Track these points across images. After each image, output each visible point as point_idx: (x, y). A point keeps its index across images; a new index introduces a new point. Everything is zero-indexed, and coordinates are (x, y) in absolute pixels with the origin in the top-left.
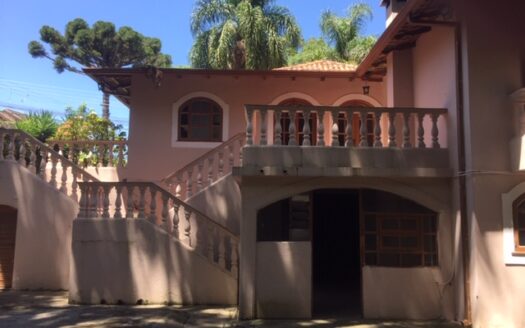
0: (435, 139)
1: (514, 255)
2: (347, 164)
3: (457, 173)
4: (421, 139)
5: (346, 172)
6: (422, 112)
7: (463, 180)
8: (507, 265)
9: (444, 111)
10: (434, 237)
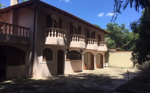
0: (27, 35)
1: (42, 61)
2: (6, 39)
3: (32, 43)
4: (20, 34)
5: (6, 41)
6: (21, 27)
7: (34, 45)
8: (41, 63)
9: (29, 29)
10: (25, 58)
